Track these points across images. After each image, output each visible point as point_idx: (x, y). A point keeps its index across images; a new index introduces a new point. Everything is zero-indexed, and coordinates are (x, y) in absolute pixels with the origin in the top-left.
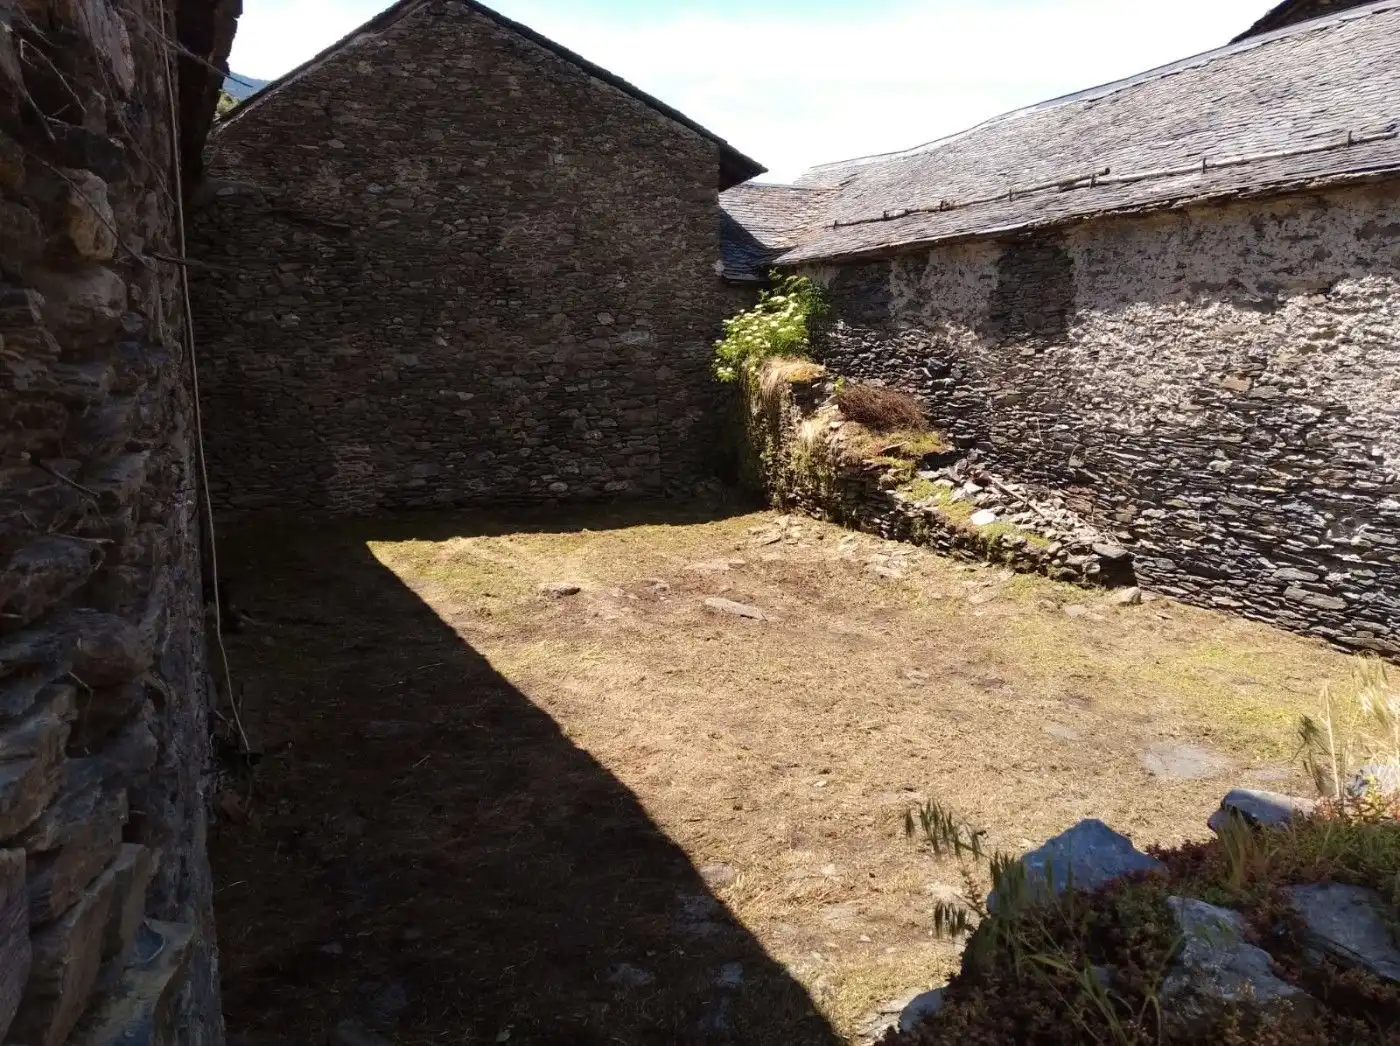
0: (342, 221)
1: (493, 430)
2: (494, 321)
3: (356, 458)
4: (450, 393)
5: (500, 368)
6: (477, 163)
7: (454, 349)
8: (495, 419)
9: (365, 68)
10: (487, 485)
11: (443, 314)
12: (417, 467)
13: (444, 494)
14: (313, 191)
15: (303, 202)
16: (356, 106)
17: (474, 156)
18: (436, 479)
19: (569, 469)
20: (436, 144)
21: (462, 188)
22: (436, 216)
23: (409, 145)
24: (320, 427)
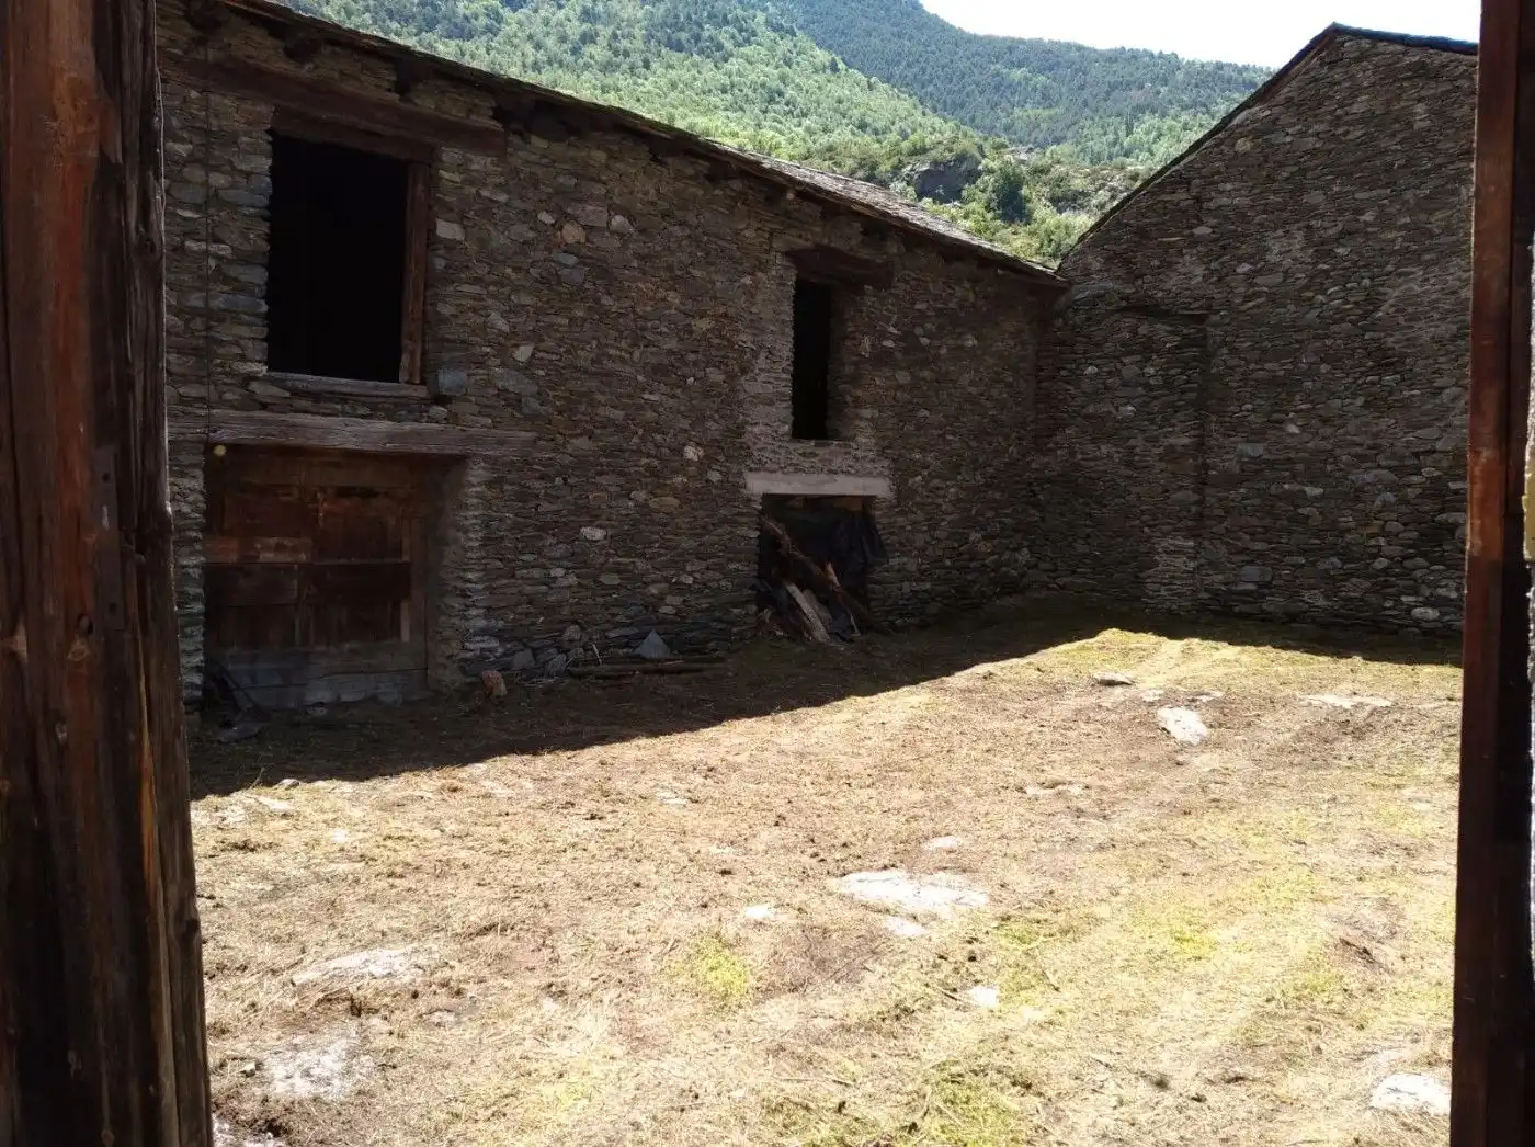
0: (1201, 308)
1: (1342, 533)
2: (1360, 401)
3: (1179, 551)
4: (1297, 487)
5: (1362, 458)
6: (1362, 218)
7: (1306, 437)
8: (1347, 520)
9: (1243, 145)
10: (1327, 598)
11: (1298, 397)
12: (1248, 569)
13: (1274, 603)
14: (1172, 282)
15: (1160, 294)
16: (1229, 186)
17: (1359, 211)
18: (1268, 585)
19: (1441, 591)
20: (1316, 207)
21: (1340, 251)
22: (1306, 288)
23: (1285, 215)
24: (1145, 518)
